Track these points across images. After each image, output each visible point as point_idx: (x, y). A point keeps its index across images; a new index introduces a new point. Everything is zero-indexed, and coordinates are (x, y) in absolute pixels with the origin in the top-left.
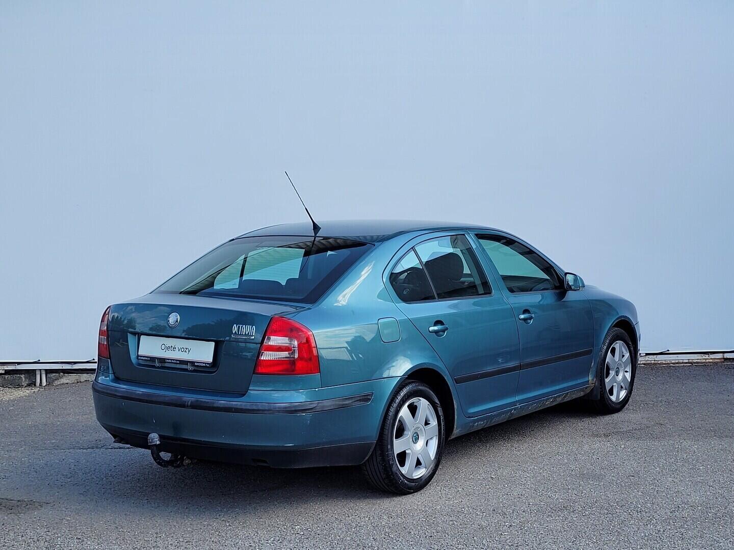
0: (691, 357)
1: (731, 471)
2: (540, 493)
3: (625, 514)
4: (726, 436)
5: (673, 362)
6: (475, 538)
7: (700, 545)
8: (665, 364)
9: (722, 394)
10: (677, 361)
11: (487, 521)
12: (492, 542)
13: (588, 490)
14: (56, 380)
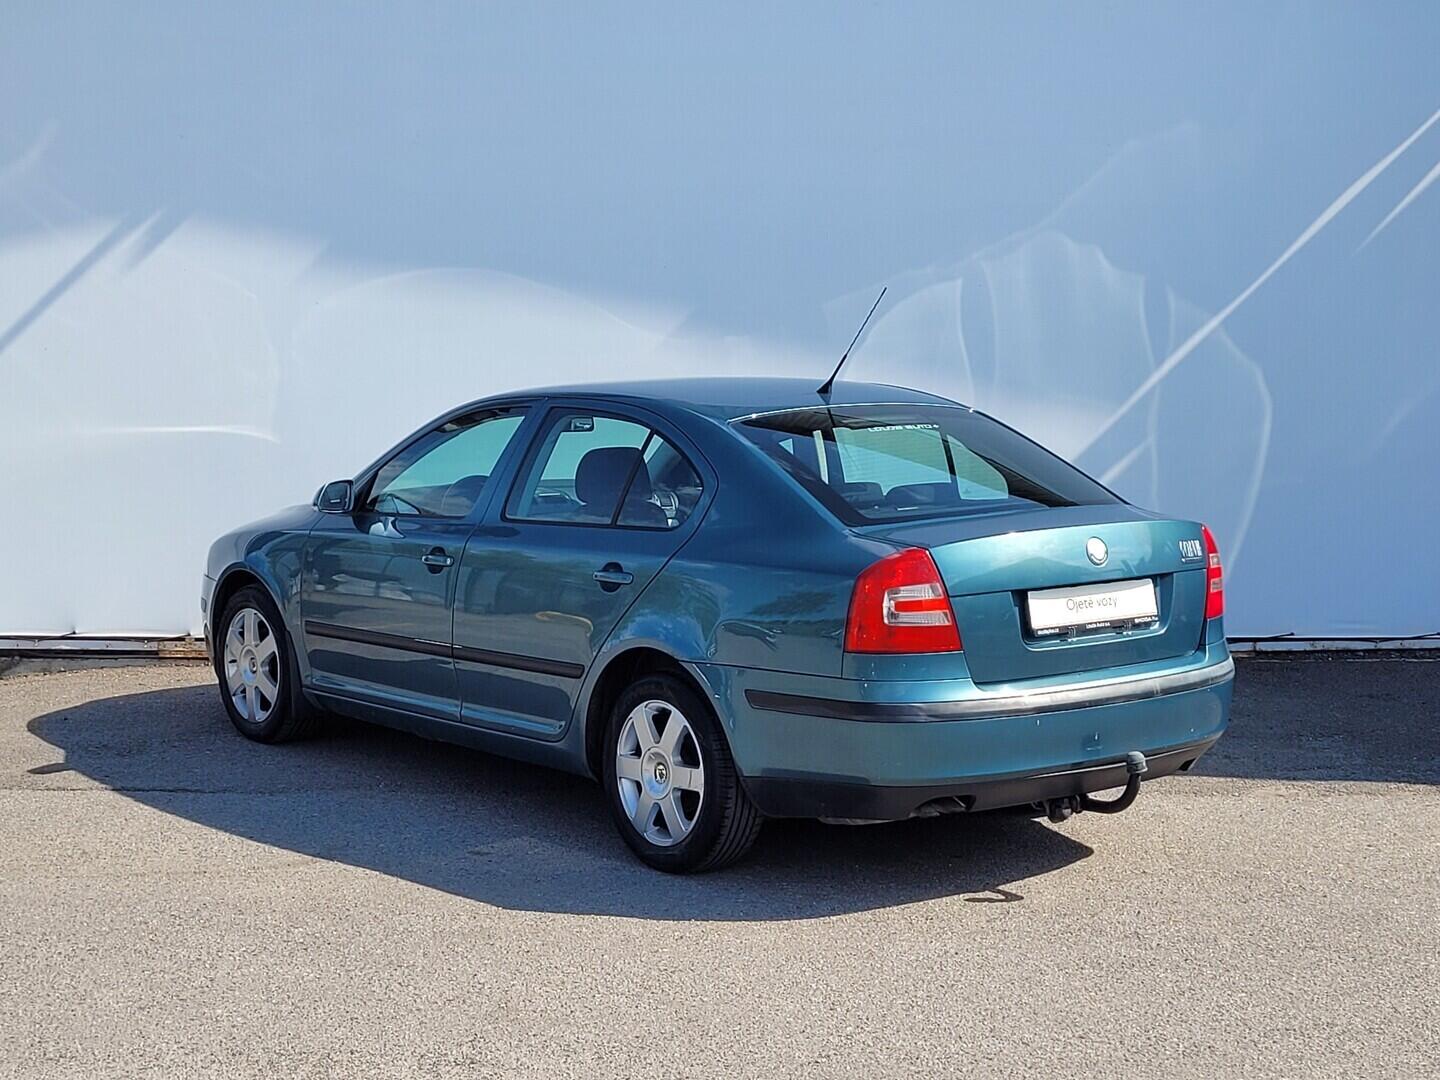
4: (1178, 792)
12: (633, 964)
14: (6, 669)
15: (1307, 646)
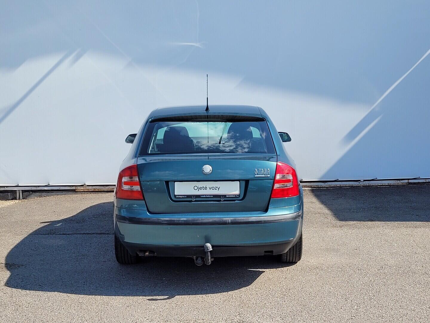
0: (389, 182)
1: (412, 246)
2: (303, 259)
3: (352, 271)
4: (410, 227)
5: (379, 185)
6: (265, 285)
7: (395, 289)
8: (375, 186)
9: (407, 203)
10: (382, 184)
11: (273, 275)
12: (275, 287)
13: (330, 257)
14: (28, 196)
15: (424, 181)
